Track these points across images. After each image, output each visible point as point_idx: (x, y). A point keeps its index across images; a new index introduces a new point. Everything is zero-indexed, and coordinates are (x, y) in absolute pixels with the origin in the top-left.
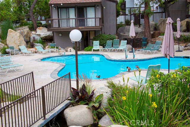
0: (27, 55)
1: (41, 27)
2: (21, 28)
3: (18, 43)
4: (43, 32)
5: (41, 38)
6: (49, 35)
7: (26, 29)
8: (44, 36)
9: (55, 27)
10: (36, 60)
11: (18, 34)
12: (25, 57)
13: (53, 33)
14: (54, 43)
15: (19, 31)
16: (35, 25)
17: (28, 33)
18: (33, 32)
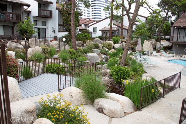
0: (157, 57)
1: (163, 40)
2: (151, 40)
3: (149, 48)
4: (165, 43)
5: (164, 47)
6: (169, 46)
7: (154, 41)
8: (165, 46)
9: (174, 40)
10: (165, 61)
11: (150, 43)
12: (155, 57)
13: (172, 44)
14: (172, 51)
15: (150, 42)
16: (159, 39)
17: (155, 43)
18: (158, 43)
